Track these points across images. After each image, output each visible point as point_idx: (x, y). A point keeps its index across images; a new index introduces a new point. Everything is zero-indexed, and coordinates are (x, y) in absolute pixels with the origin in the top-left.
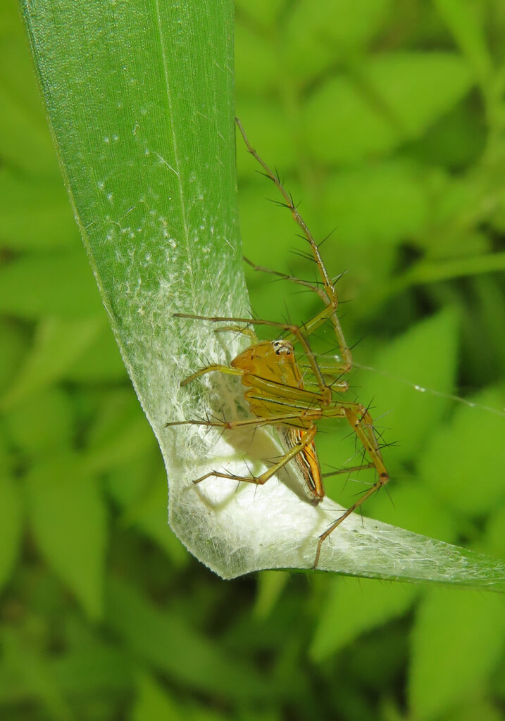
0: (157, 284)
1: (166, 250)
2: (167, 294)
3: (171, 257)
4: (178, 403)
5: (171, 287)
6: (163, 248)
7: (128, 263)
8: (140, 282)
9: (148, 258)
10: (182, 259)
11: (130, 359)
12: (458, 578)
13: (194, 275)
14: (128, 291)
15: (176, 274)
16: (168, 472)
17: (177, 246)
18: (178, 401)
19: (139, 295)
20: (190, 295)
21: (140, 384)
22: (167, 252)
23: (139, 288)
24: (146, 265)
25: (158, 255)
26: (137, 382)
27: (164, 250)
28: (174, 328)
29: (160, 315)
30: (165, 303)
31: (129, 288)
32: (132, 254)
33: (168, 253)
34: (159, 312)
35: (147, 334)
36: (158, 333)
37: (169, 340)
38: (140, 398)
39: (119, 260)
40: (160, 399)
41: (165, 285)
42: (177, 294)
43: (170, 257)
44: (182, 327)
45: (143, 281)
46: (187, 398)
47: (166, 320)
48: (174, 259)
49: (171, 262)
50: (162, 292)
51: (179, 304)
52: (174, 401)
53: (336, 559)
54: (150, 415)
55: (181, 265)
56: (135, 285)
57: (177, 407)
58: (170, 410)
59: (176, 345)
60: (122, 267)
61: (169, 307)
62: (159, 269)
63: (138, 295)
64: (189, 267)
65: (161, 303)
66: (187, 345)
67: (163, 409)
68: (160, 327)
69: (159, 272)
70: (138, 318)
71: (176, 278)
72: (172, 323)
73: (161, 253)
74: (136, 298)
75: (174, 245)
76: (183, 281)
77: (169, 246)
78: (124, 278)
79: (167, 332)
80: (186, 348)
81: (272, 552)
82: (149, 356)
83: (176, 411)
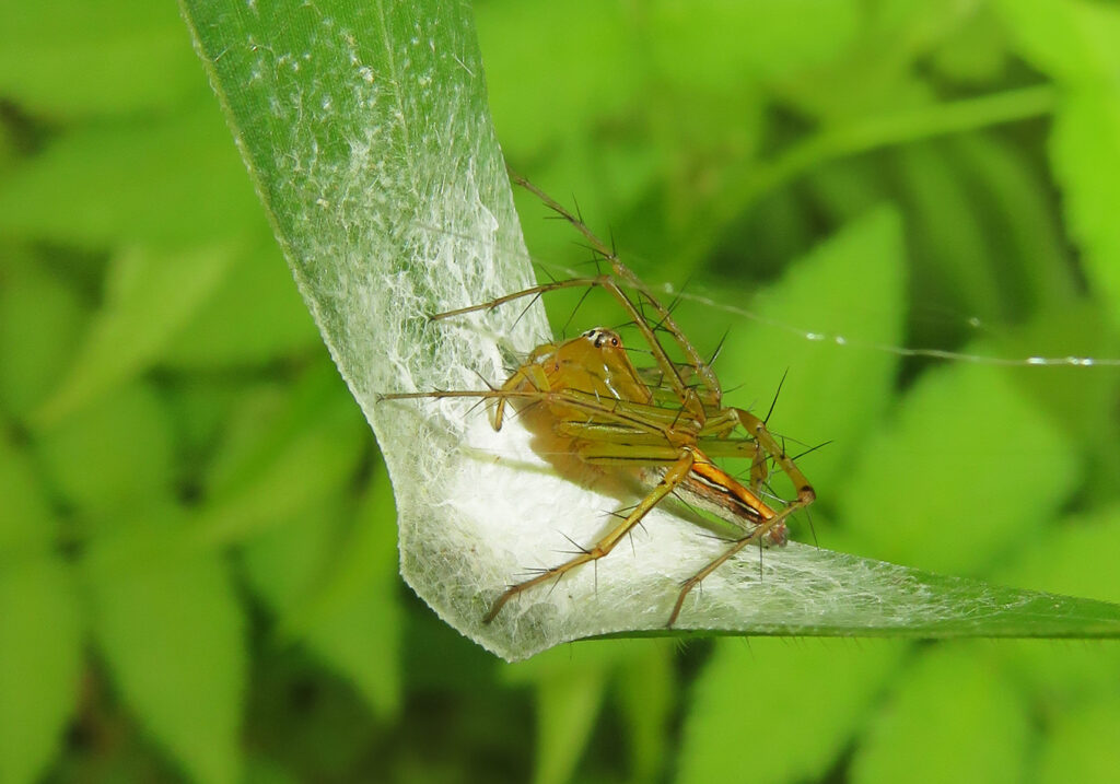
0: (346, 150)
1: (357, 88)
2: (365, 166)
3: (366, 99)
4: (402, 360)
5: (371, 152)
6: (351, 85)
7: (293, 118)
8: (316, 149)
9: (326, 106)
10: (385, 101)
11: (314, 290)
12: (918, 621)
13: (409, 127)
14: (298, 168)
15: (378, 129)
16: (394, 483)
17: (376, 79)
18: (400, 355)
19: (317, 172)
20: (405, 164)
21: (332, 332)
22: (359, 90)
23: (315, 161)
24: (323, 118)
25: (344, 98)
26: (328, 328)
27: (353, 88)
28: (382, 226)
29: (354, 205)
30: (362, 183)
31: (299, 162)
32: (298, 101)
33: (360, 94)
34: (353, 199)
35: (337, 242)
36: (354, 237)
37: (376, 248)
38: (336, 357)
39: (277, 114)
40: (369, 355)
41: (360, 152)
42: (381, 164)
43: (364, 100)
44: (395, 223)
45: (321, 147)
46: (416, 348)
47: (366, 212)
48: (372, 103)
49: (367, 109)
50: (355, 165)
51: (386, 182)
52: (394, 357)
53: (705, 608)
54: (356, 385)
55: (385, 113)
56: (309, 156)
57: (400, 366)
58: (388, 373)
59: (387, 256)
60: (283, 128)
61: (369, 191)
62: (347, 122)
63: (314, 174)
64: (399, 115)
65: (357, 183)
66: (407, 254)
67: (376, 372)
68: (357, 227)
69: (348, 128)
70: (318, 215)
71: (378, 137)
72: (377, 218)
73: (348, 93)
74: (312, 179)
75: (370, 78)
76: (390, 140)
77: (360, 79)
78: (287, 146)
79: (372, 234)
80: (406, 260)
81: (591, 607)
82: (343, 279)
83: (400, 373)
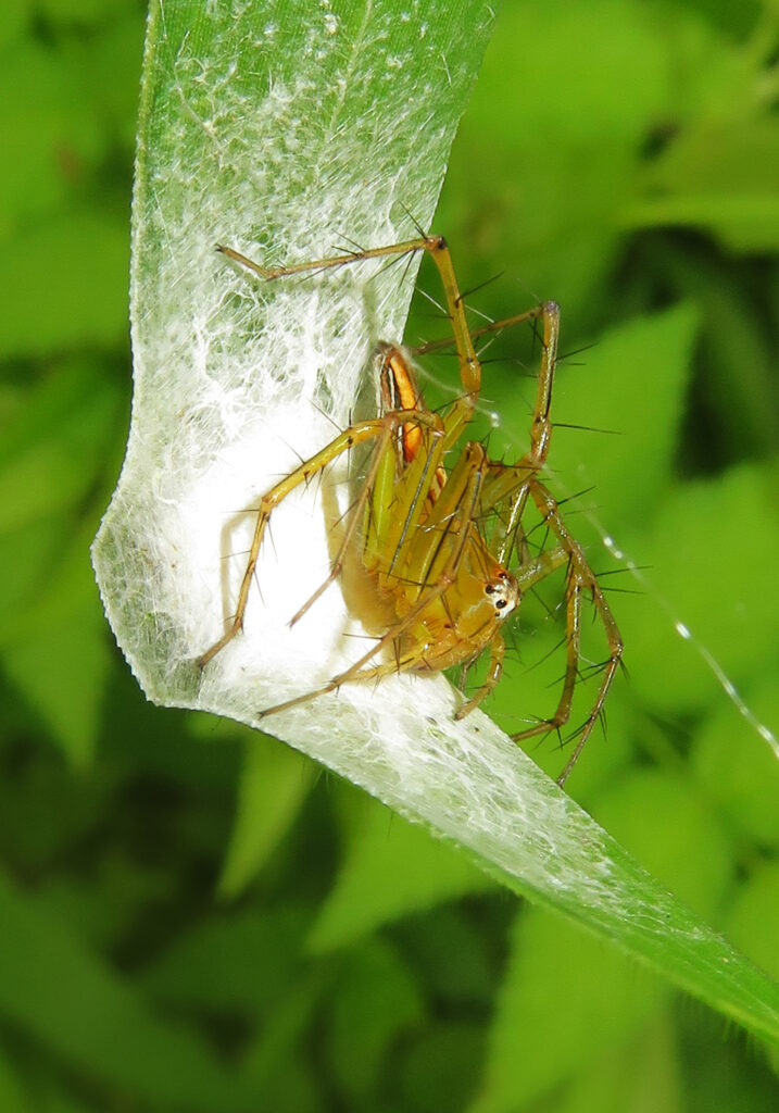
0: (264, 88)
1: (312, 31)
2: (277, 115)
3: (317, 47)
4: (206, 332)
5: (292, 105)
6: (307, 24)
7: (225, 24)
8: (233, 69)
9: (269, 32)
10: (335, 62)
11: (148, 210)
13: (348, 101)
14: (200, 79)
15: (313, 85)
16: (128, 454)
17: (338, 33)
18: (207, 326)
19: (221, 94)
20: (320, 135)
21: (144, 264)
22: (313, 35)
23: (225, 81)
24: (259, 43)
25: (291, 35)
26: (142, 258)
27: (307, 29)
28: (262, 186)
29: (245, 148)
30: (265, 131)
31: (205, 73)
32: (239, 10)
33: (312, 38)
34: (245, 142)
35: (202, 175)
36: (225, 181)
37: (243, 204)
38: (135, 291)
39: (208, 12)
40: (174, 308)
41: (279, 97)
42: (296, 123)
43: (314, 46)
44: (278, 190)
45: (239, 71)
46: (228, 327)
47: (253, 163)
48: (321, 55)
49: (312, 58)
50: (267, 107)
51: (292, 143)
52: (199, 324)
53: (369, 758)
54: (140, 331)
55: (330, 72)
56: (221, 73)
57: (200, 337)
58: (183, 339)
59: (249, 219)
60: (209, 29)
61: (269, 143)
62: (281, 61)
63: (216, 93)
64: (342, 83)
65: (258, 127)
66: (271, 228)
67: (171, 329)
68: (234, 173)
69: (280, 67)
70: (197, 139)
71: (309, 93)
72: (261, 174)
73: (300, 33)
74: (210, 98)
75: (332, 28)
76: (320, 103)
77: (321, 25)
78: (203, 51)
79: (246, 187)
80: (269, 233)
81: (257, 691)
82: (188, 218)
83: (196, 345)
